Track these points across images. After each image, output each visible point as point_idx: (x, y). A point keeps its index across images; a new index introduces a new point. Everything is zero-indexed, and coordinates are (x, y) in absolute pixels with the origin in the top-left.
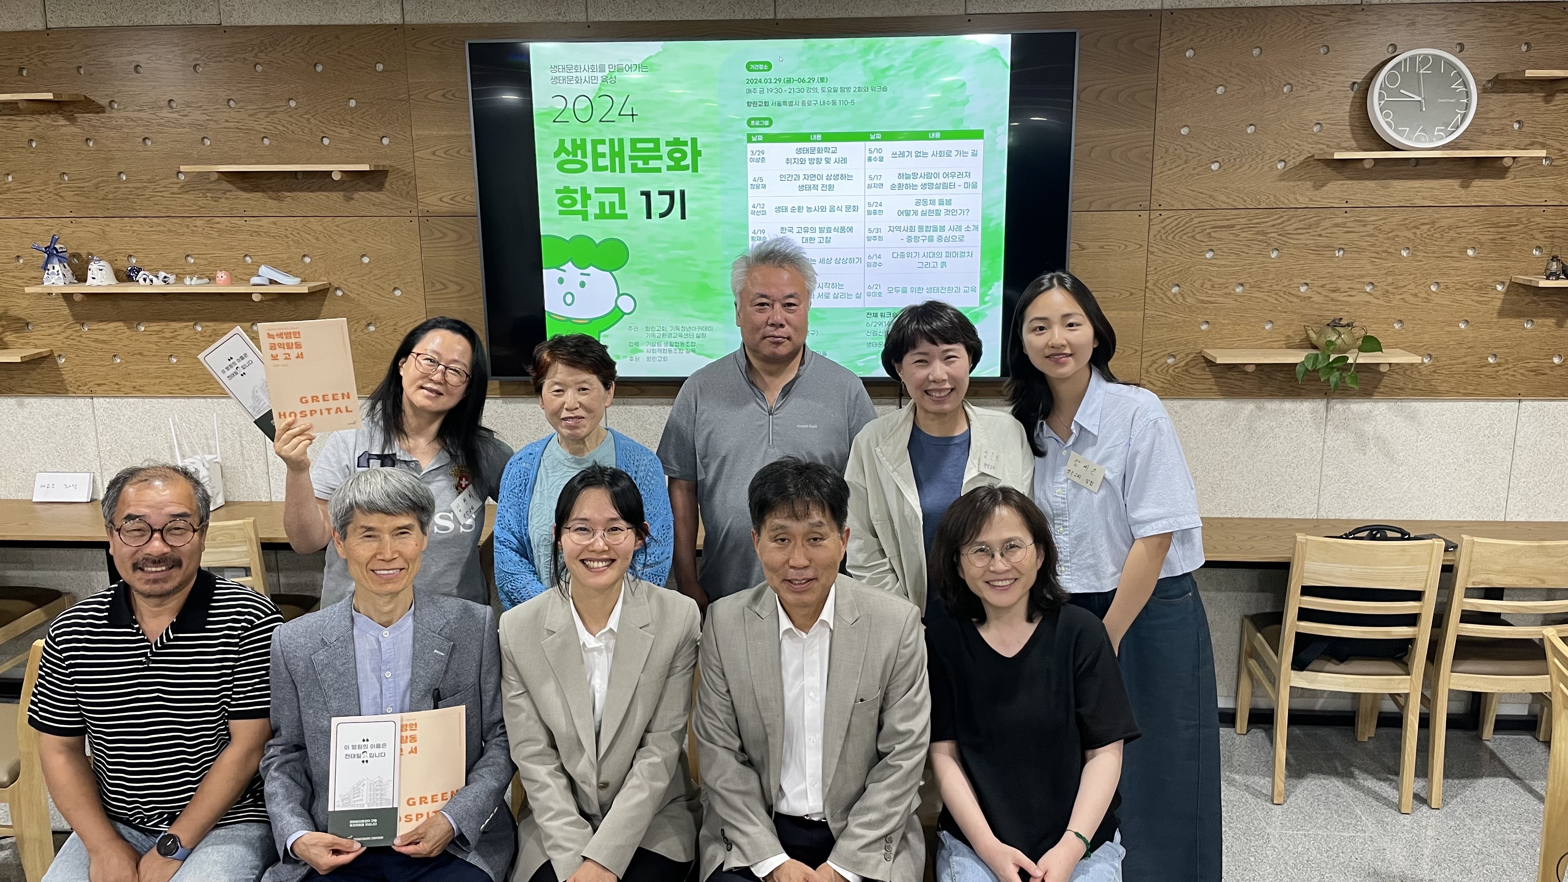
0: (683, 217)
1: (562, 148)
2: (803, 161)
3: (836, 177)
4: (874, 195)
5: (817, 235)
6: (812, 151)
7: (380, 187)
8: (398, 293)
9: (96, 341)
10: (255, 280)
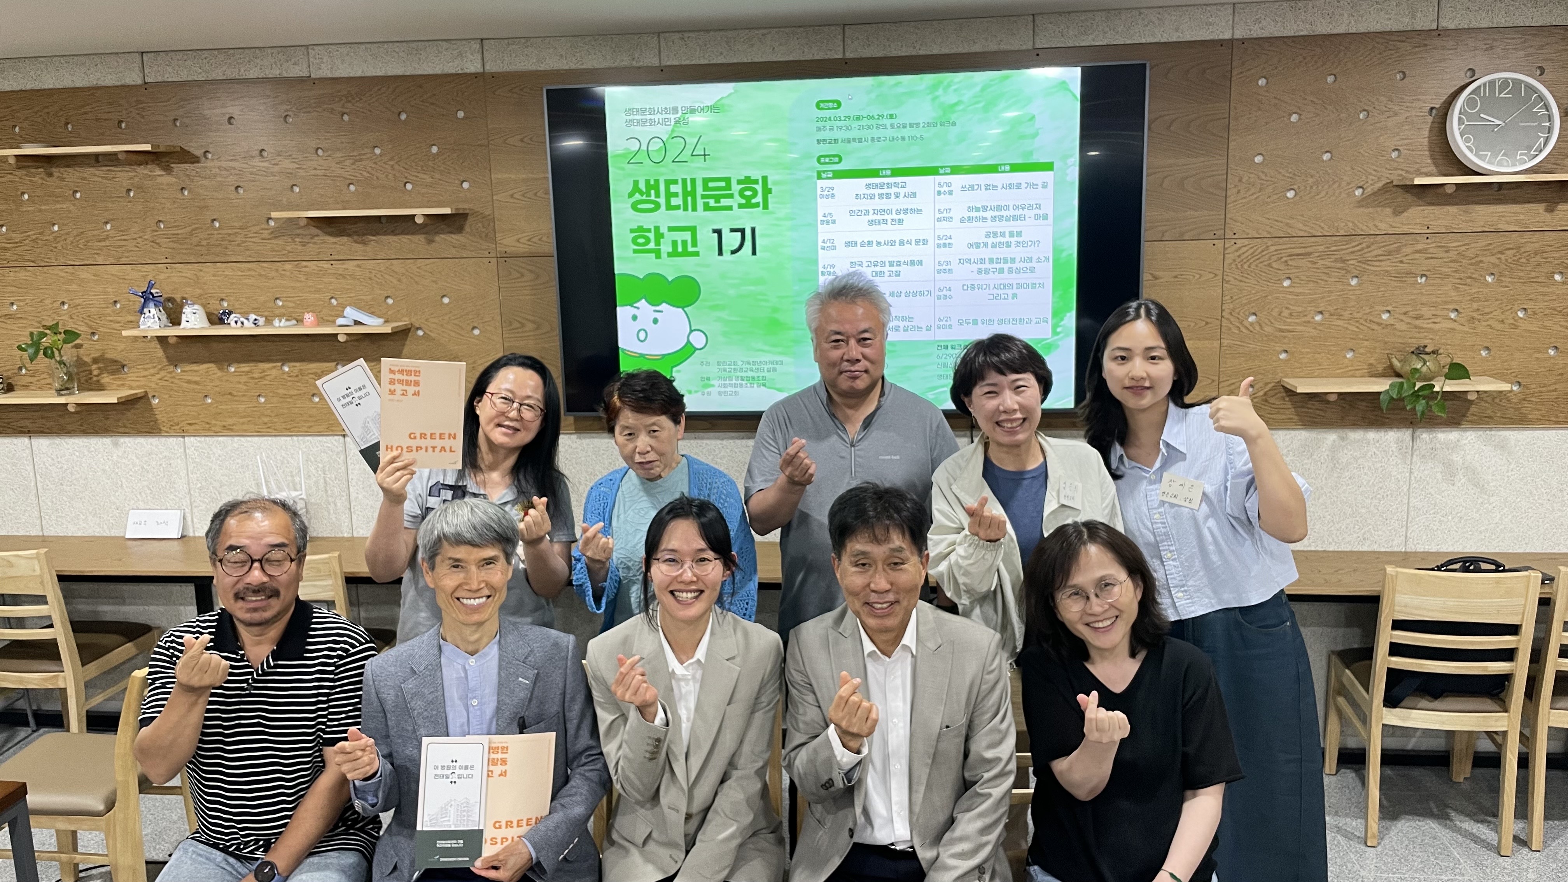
0: (754, 253)
1: (636, 188)
2: (872, 197)
3: (906, 211)
4: (944, 228)
5: (887, 269)
6: (882, 185)
7: (460, 230)
8: (476, 332)
9: (189, 382)
10: (340, 321)
